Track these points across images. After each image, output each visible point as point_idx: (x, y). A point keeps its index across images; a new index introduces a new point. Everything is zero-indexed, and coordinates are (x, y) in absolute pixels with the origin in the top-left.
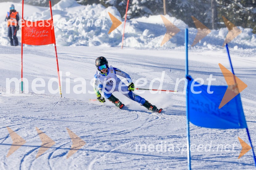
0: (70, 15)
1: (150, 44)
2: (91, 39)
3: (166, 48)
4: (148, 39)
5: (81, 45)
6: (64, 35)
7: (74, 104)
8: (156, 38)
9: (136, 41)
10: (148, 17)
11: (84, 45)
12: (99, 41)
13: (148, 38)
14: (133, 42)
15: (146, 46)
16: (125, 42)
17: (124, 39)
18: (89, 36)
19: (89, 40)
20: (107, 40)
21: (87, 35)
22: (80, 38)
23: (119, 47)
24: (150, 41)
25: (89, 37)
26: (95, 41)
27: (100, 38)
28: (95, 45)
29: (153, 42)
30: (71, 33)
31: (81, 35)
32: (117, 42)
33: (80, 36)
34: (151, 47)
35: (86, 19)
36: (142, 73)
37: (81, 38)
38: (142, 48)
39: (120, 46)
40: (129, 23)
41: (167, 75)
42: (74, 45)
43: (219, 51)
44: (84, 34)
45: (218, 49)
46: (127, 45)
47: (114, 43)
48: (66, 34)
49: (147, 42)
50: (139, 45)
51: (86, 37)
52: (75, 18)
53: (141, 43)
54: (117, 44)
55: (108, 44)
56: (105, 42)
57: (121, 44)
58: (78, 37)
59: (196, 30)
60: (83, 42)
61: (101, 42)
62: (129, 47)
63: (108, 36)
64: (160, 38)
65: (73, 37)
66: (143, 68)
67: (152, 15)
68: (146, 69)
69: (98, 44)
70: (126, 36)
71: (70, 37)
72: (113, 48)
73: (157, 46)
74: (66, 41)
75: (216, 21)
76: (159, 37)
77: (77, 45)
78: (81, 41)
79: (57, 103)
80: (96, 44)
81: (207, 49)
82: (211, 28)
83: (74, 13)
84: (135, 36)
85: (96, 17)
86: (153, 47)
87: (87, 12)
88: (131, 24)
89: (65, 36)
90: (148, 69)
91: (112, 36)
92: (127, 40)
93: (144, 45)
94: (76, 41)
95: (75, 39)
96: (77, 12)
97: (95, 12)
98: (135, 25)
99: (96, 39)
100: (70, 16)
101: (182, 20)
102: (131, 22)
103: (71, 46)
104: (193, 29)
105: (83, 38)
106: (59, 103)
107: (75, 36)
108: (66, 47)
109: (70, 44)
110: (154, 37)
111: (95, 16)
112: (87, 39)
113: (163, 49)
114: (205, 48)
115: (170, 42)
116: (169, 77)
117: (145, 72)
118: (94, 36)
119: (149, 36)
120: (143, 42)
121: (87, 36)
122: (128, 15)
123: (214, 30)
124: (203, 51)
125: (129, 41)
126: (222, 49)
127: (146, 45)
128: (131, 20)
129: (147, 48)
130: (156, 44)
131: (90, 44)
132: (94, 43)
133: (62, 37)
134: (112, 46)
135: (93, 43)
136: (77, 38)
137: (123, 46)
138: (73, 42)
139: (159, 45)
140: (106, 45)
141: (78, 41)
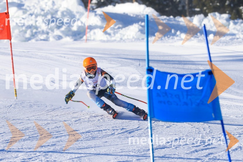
0: (28, 6)
1: (118, 36)
2: (52, 33)
3: (135, 40)
4: (116, 30)
5: (41, 40)
6: (21, 30)
7: (30, 106)
8: (124, 29)
9: (102, 33)
10: (114, 6)
11: (44, 40)
12: (61, 34)
13: (115, 29)
14: (99, 34)
15: (113, 39)
16: (90, 34)
17: (89, 32)
18: (49, 29)
19: (50, 34)
20: (70, 33)
21: (47, 29)
22: (39, 32)
23: (82, 41)
24: (117, 33)
25: (50, 31)
26: (57, 36)
27: (62, 32)
28: (57, 40)
29: (121, 34)
30: (30, 27)
31: (41, 28)
32: (81, 35)
33: (39, 30)
34: (118, 39)
35: (45, 11)
36: (107, 68)
37: (41, 32)
38: (108, 41)
39: (84, 40)
40: (93, 14)
41: (136, 69)
42: (33, 41)
43: (193, 40)
44: (44, 27)
45: (192, 38)
46: (92, 38)
47: (78, 37)
48: (24, 28)
49: (114, 33)
50: (105, 37)
51: (46, 31)
52: (33, 10)
53: (107, 36)
54: (81, 38)
55: (71, 37)
56: (67, 35)
57: (85, 38)
58: (37, 31)
59: (168, 18)
60: (43, 37)
61: (63, 36)
62: (94, 40)
63: (70, 29)
64: (128, 29)
65: (32, 31)
66: (109, 63)
67: (119, 3)
68: (112, 64)
69: (59, 38)
70: (91, 28)
71: (29, 32)
72: (76, 42)
73: (125, 37)
74: (24, 36)
75: (190, 8)
76: (127, 28)
77: (37, 40)
78: (41, 36)
79: (11, 106)
80: (57, 39)
81: (180, 38)
82: (185, 16)
83: (33, 4)
84: (101, 28)
85: (56, 9)
86: (121, 39)
87: (46, 3)
88: (96, 15)
89: (23, 31)
90: (114, 64)
91: (75, 28)
92: (92, 32)
93: (111, 37)
94: (36, 36)
95: (34, 34)
96: (36, 3)
97: (56, 3)
98: (100, 15)
99: (57, 32)
100: (28, 9)
101: (153, 8)
102: (96, 12)
103: (30, 42)
104: (165, 17)
105: (43, 32)
106: (13, 106)
107: (34, 31)
108: (24, 43)
109: (29, 39)
110: (121, 28)
111: (55, 7)
112: (48, 33)
113: (132, 41)
114: (178, 38)
115: (139, 33)
116: (138, 71)
117: (111, 68)
118: (55, 30)
119: (117, 27)
120: (109, 34)
121: (48, 30)
122: (93, 5)
123: (188, 18)
124: (175, 41)
125: (95, 33)
126: (196, 39)
127: (114, 37)
128: (96, 10)
129: (115, 40)
130: (124, 35)
131: (51, 39)
132: (56, 38)
133: (20, 32)
134: (75, 40)
135: (54, 37)
136: (36, 33)
137: (87, 40)
138: (32, 37)
139: (127, 36)
140: (68, 39)
141: (37, 36)
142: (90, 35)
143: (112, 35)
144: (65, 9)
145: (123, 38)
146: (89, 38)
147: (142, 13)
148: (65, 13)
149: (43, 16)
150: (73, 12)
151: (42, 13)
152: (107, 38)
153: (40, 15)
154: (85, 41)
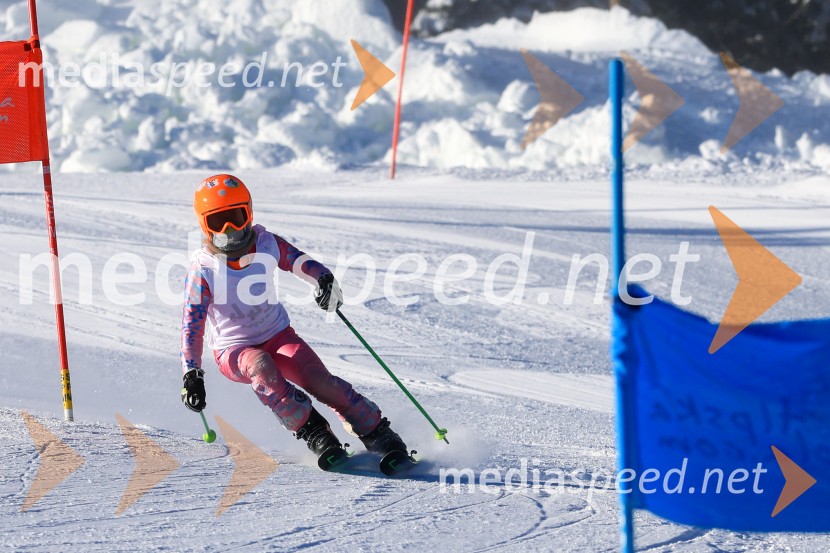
0: (145, 18)
1: (537, 153)
2: (248, 134)
4: (527, 127)
5: (200, 164)
6: (114, 118)
8: (562, 122)
9: (468, 139)
10: (526, 20)
11: (211, 165)
12: (286, 141)
13: (526, 121)
14: (452, 143)
15: (515, 163)
16: (415, 143)
17: (411, 133)
18: (236, 118)
19: (238, 140)
20: (328, 135)
21: (226, 116)
22: (191, 129)
23: (377, 169)
24: (534, 140)
25: (238, 128)
26: (267, 146)
27: (295, 131)
28: (267, 165)
29: (549, 142)
30: (151, 106)
31: (197, 116)
32: (376, 147)
33: (192, 119)
34: (537, 166)
35: (220, 41)
37: (201, 129)
38: (488, 174)
39: (385, 167)
40: (431, 55)
42: (165, 167)
44: (213, 109)
46: (423, 162)
47: (363, 153)
48: (124, 112)
49: (522, 141)
50: (478, 158)
51: (223, 125)
52: (166, 35)
53: (490, 150)
54: (375, 157)
56: (311, 145)
57: (388, 158)
58: (183, 125)
60: (209, 150)
61: (296, 149)
62: (430, 168)
63: (329, 117)
64: (582, 123)
65: (159, 127)
67: (545, 9)
69: (280, 155)
70: (420, 113)
71: (146, 127)
72: (348, 175)
73: (570, 158)
74: (124, 149)
76: (576, 118)
77: (181, 166)
78: (201, 145)
80: (270, 160)
81: (806, 167)
83: (165, 8)
84: (462, 114)
85: (269, 29)
86: (551, 165)
88: (441, 59)
89: (119, 123)
91: (347, 116)
92: (423, 134)
93: (508, 156)
94: (174, 145)
95: (167, 138)
96: (180, 5)
98: (462, 61)
99: (271, 132)
100: (144, 28)
101: (694, 32)
102: (441, 46)
103: (148, 171)
105: (207, 132)
107: (171, 124)
108: (122, 175)
109: (145, 161)
111: (266, 22)
112: (228, 136)
114: (797, 165)
118: (262, 121)
119: (530, 114)
120: (499, 143)
121: (229, 123)
122: (434, 16)
124: (784, 180)
125: (434, 139)
127: (517, 155)
128: (444, 38)
129: (523, 170)
130: (563, 150)
131: (243, 161)
132: (264, 155)
133: (106, 129)
134: (345, 167)
135: (255, 154)
136: (175, 133)
137: (395, 167)
138: (161, 152)
139: (578, 152)
140: (315, 163)
141: (184, 145)
142: (417, 148)
143: (511, 147)
144: (307, 32)
145: (561, 164)
146: (411, 161)
147: (645, 51)
148: (306, 50)
149: (208, 59)
150: (341, 44)
151: (207, 47)
152: (487, 158)
153: (196, 55)
154: (390, 170)
